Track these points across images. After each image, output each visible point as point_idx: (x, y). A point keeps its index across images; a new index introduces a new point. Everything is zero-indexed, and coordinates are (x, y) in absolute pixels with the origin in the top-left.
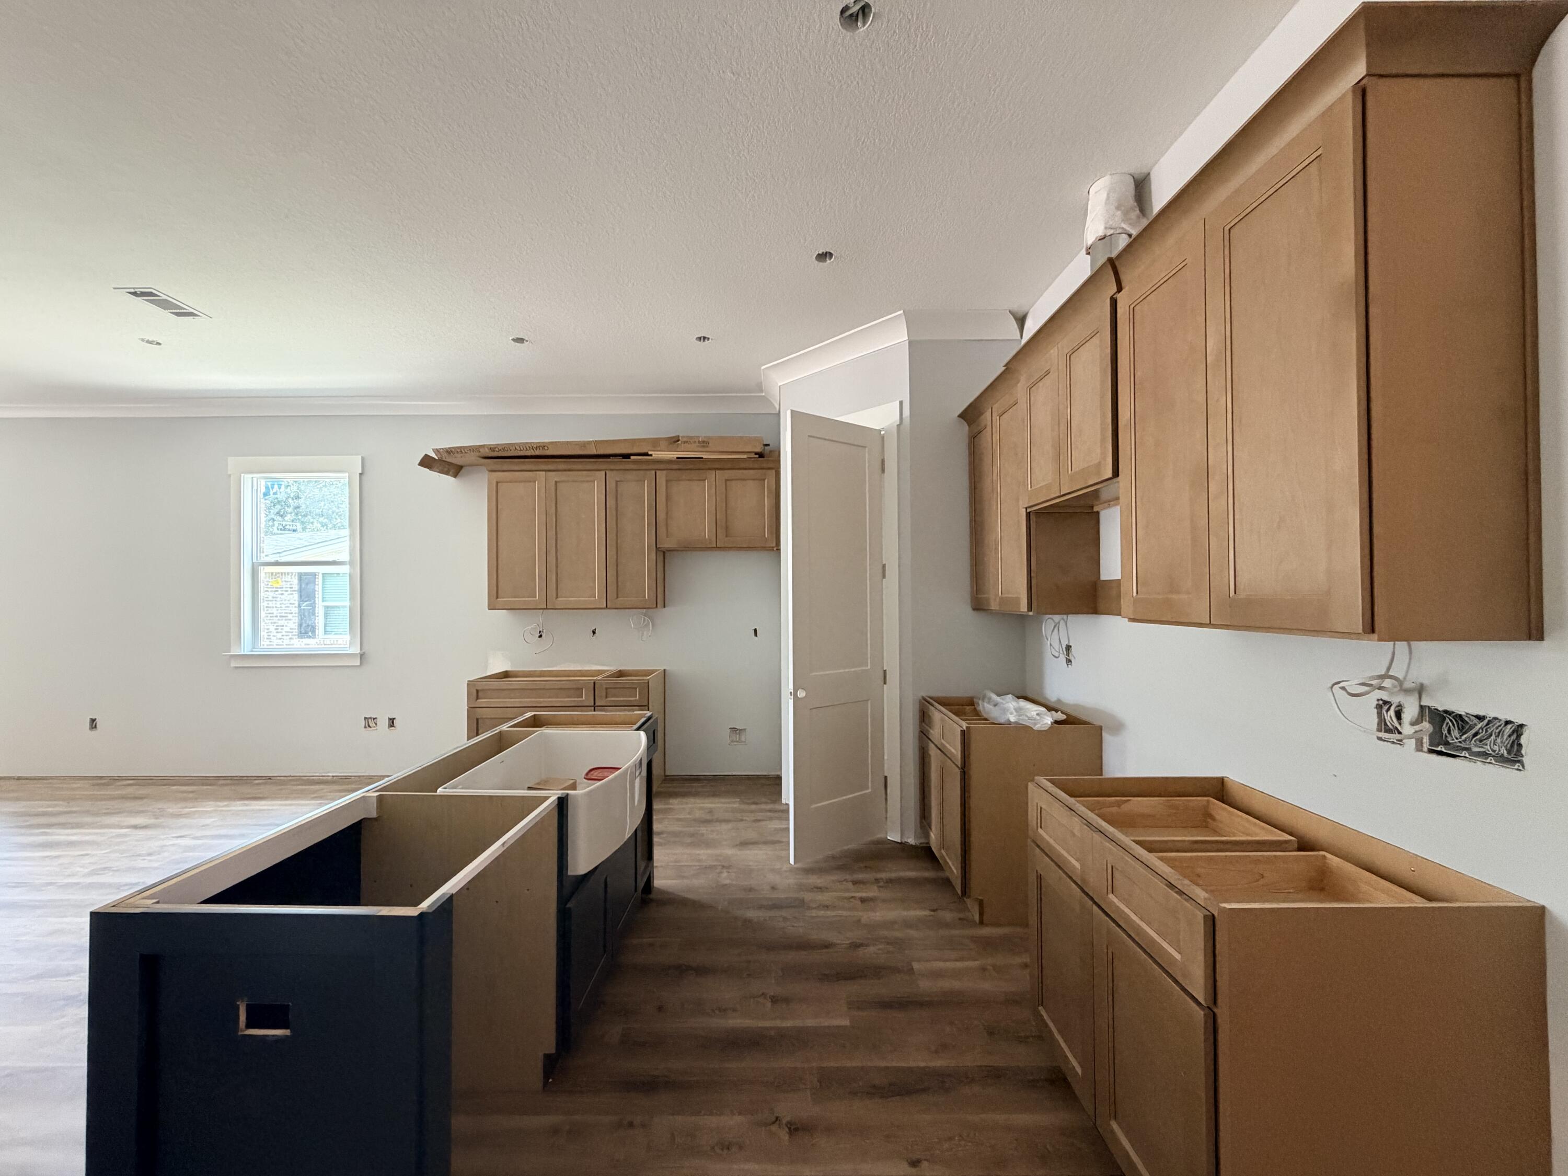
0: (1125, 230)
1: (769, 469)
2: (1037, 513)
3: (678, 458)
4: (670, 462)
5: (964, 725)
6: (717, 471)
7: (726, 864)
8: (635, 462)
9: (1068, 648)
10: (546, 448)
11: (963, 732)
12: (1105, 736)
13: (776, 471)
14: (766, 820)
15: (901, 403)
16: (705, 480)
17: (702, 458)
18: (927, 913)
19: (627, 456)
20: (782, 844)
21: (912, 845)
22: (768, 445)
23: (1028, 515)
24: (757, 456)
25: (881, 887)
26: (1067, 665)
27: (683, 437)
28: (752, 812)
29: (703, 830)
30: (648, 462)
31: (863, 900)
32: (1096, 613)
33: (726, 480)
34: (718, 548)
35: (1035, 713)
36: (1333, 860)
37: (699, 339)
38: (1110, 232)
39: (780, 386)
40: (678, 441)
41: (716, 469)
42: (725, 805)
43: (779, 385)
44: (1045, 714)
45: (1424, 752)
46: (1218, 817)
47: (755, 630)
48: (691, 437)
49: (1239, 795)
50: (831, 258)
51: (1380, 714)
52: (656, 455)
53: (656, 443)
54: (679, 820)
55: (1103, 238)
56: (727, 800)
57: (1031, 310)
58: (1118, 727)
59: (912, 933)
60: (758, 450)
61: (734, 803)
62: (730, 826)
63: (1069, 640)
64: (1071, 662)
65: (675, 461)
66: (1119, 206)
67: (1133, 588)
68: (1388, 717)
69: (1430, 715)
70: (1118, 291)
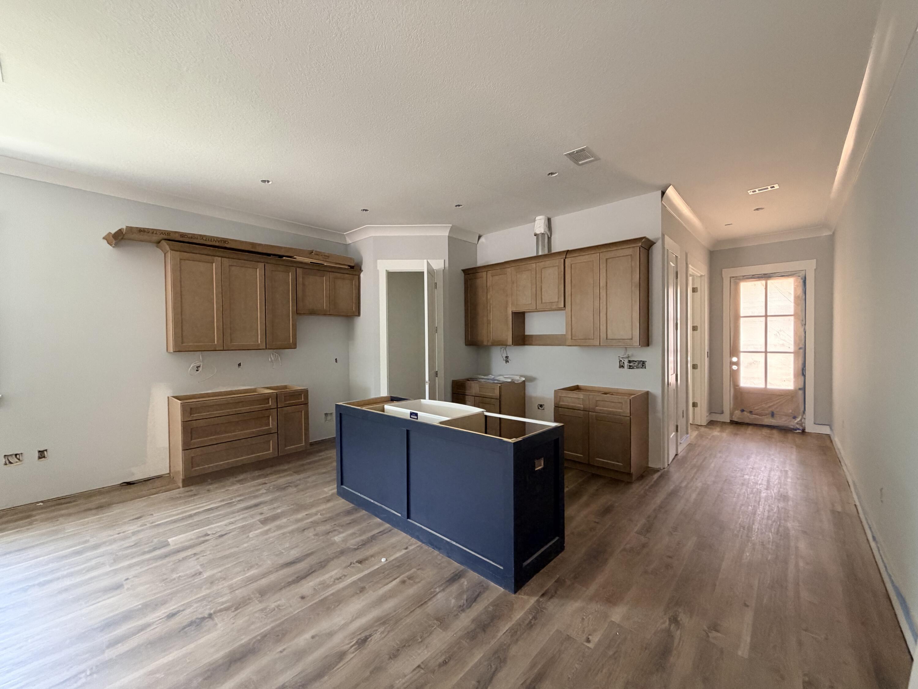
0: (547, 233)
1: (356, 275)
3: (311, 262)
4: (306, 264)
6: (330, 273)
8: (284, 260)
9: (507, 357)
10: (227, 242)
11: (500, 386)
13: (358, 277)
15: (444, 260)
16: (325, 277)
17: (323, 264)
19: (281, 256)
22: (355, 263)
23: (512, 314)
24: (349, 268)
26: (506, 363)
27: (315, 251)
30: (292, 261)
32: (524, 346)
33: (335, 278)
37: (363, 210)
38: (545, 233)
40: (313, 252)
41: (330, 271)
43: (371, 235)
45: (628, 369)
47: (336, 359)
48: (321, 252)
52: (299, 259)
53: (300, 252)
55: (542, 234)
57: (484, 235)
60: (351, 264)
63: (507, 354)
64: (508, 362)
65: (309, 264)
66: (546, 226)
67: (570, 337)
68: (621, 363)
69: (630, 362)
70: (565, 258)
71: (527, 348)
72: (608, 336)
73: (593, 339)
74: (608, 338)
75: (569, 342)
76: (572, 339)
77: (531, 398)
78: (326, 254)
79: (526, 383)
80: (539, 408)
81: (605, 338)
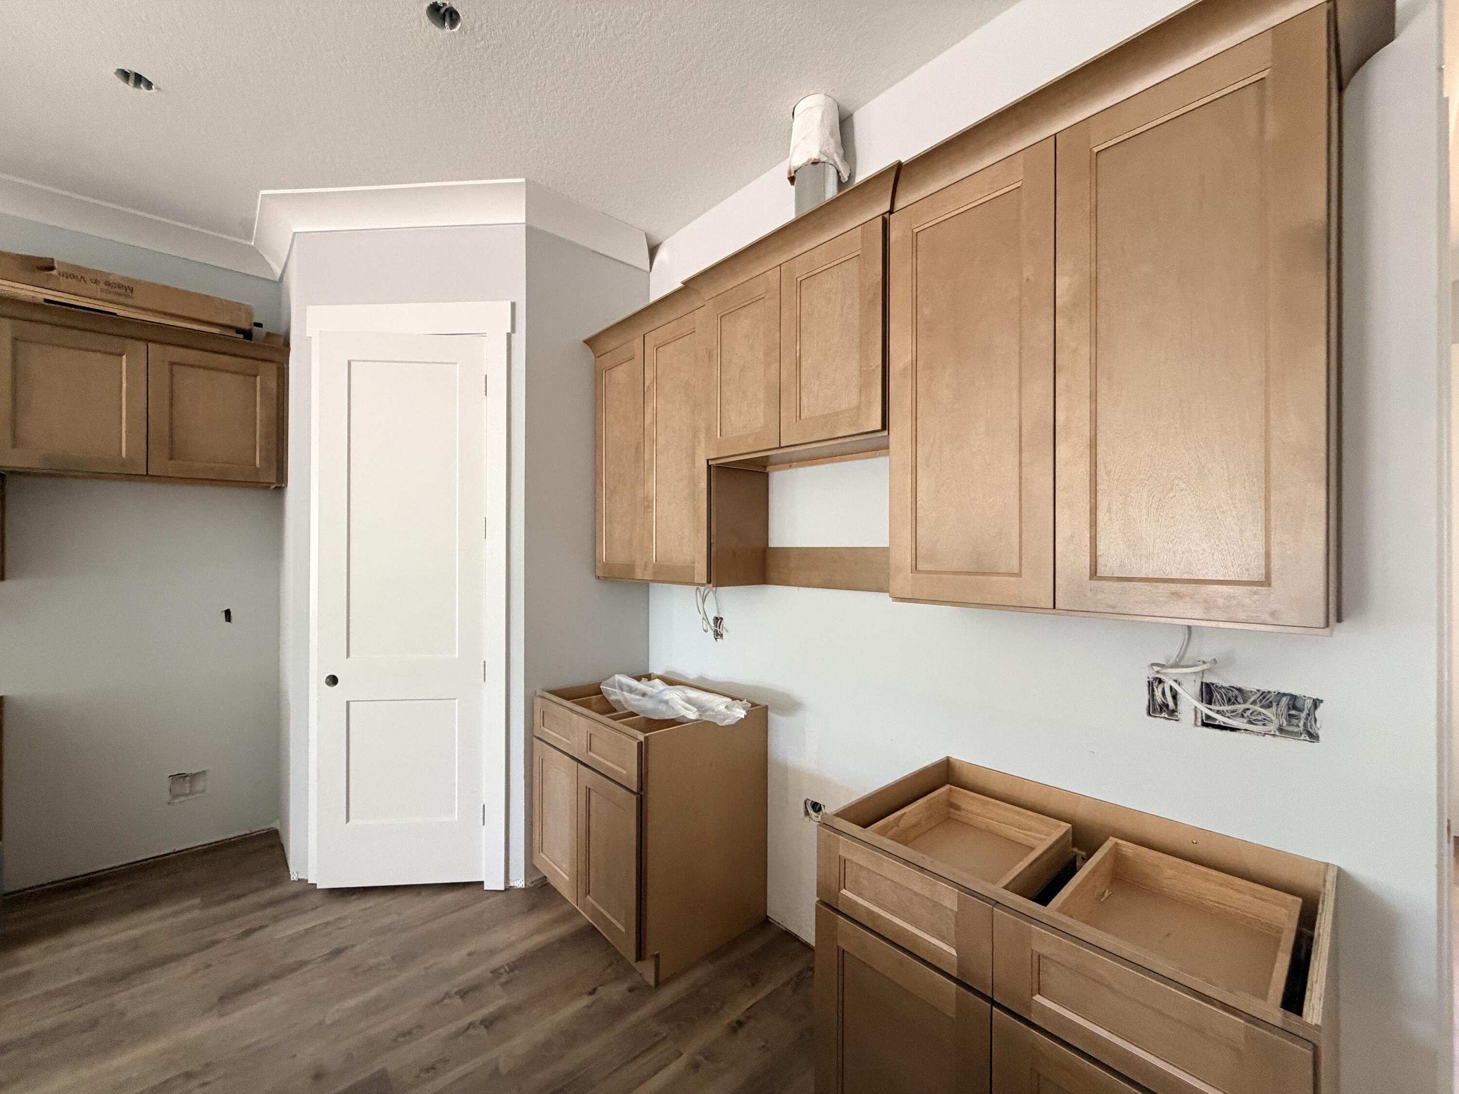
0: (835, 162)
1: (267, 361)
2: (719, 467)
3: (46, 301)
4: (33, 305)
5: (641, 737)
6: (150, 344)
7: (194, 1067)
9: (718, 620)
11: (640, 744)
12: (773, 716)
13: (278, 369)
14: (266, 926)
15: (513, 305)
16: (121, 355)
17: (115, 314)
18: (586, 1001)
20: (310, 967)
21: (520, 889)
22: (259, 325)
23: (709, 467)
24: (240, 335)
25: (507, 983)
26: (716, 639)
27: (61, 264)
28: (231, 917)
29: (122, 998)
31: (488, 1023)
32: (765, 584)
33: (172, 364)
34: (148, 477)
35: (723, 706)
36: (1128, 848)
37: (125, 75)
38: (824, 159)
39: (295, 233)
40: (50, 269)
41: (148, 341)
42: (168, 922)
43: (295, 230)
44: (733, 706)
45: (1199, 726)
46: (963, 806)
47: (228, 612)
48: (85, 270)
49: (968, 776)
50: (453, 24)
51: (1152, 692)
54: (50, 995)
55: (815, 163)
56: (169, 910)
57: (666, 241)
58: (790, 706)
59: (586, 1051)
60: (245, 326)
61: (190, 909)
62: (187, 966)
63: (718, 612)
64: (721, 636)
65: (40, 305)
66: (832, 134)
67: (908, 560)
68: (1158, 693)
69: (1208, 693)
70: (891, 212)
71: (773, 592)
72: (1101, 561)
73: (1019, 575)
74: (1102, 571)
75: (903, 580)
76: (915, 569)
77: (784, 768)
78: (111, 279)
79: (769, 713)
80: (807, 813)
81: (1087, 572)
